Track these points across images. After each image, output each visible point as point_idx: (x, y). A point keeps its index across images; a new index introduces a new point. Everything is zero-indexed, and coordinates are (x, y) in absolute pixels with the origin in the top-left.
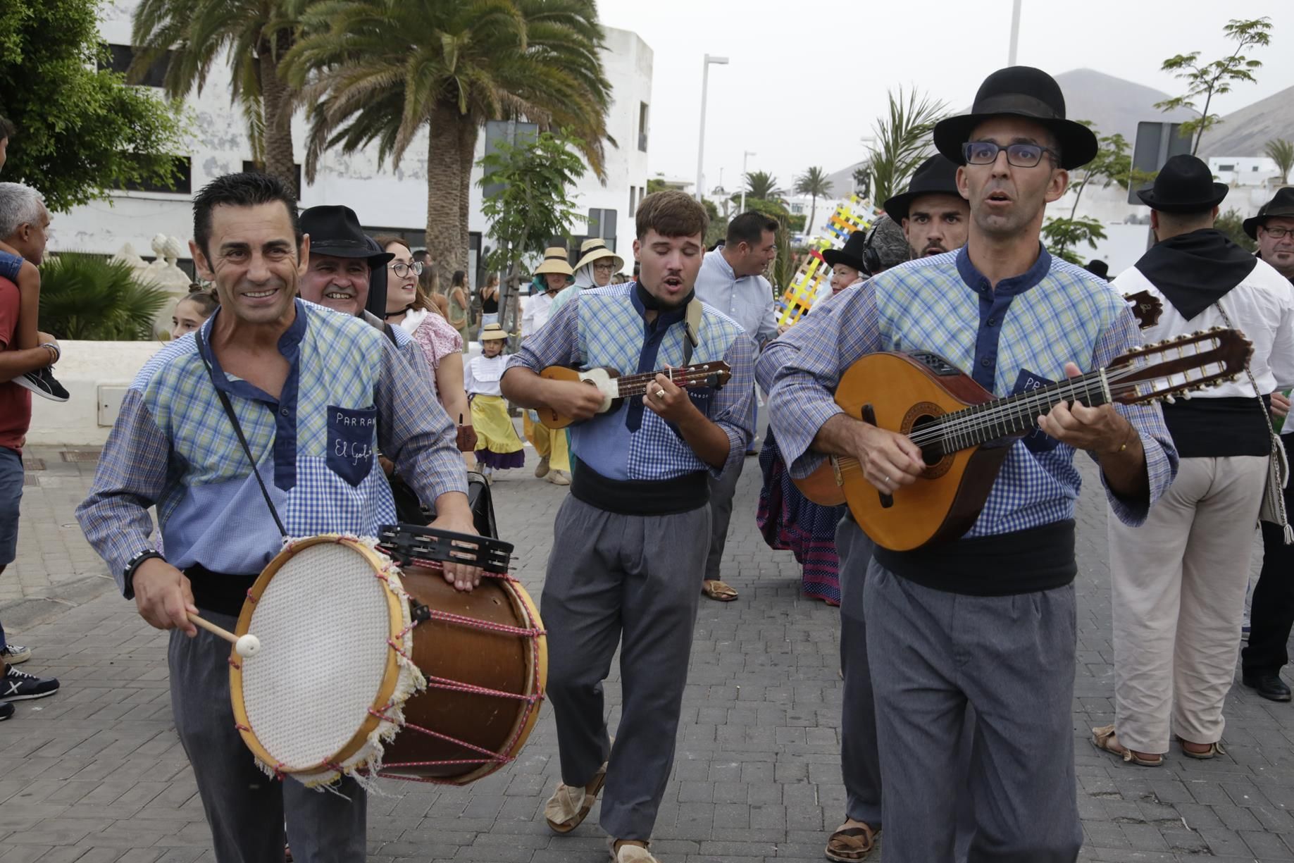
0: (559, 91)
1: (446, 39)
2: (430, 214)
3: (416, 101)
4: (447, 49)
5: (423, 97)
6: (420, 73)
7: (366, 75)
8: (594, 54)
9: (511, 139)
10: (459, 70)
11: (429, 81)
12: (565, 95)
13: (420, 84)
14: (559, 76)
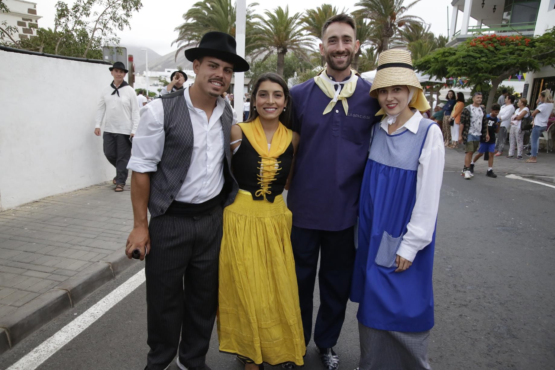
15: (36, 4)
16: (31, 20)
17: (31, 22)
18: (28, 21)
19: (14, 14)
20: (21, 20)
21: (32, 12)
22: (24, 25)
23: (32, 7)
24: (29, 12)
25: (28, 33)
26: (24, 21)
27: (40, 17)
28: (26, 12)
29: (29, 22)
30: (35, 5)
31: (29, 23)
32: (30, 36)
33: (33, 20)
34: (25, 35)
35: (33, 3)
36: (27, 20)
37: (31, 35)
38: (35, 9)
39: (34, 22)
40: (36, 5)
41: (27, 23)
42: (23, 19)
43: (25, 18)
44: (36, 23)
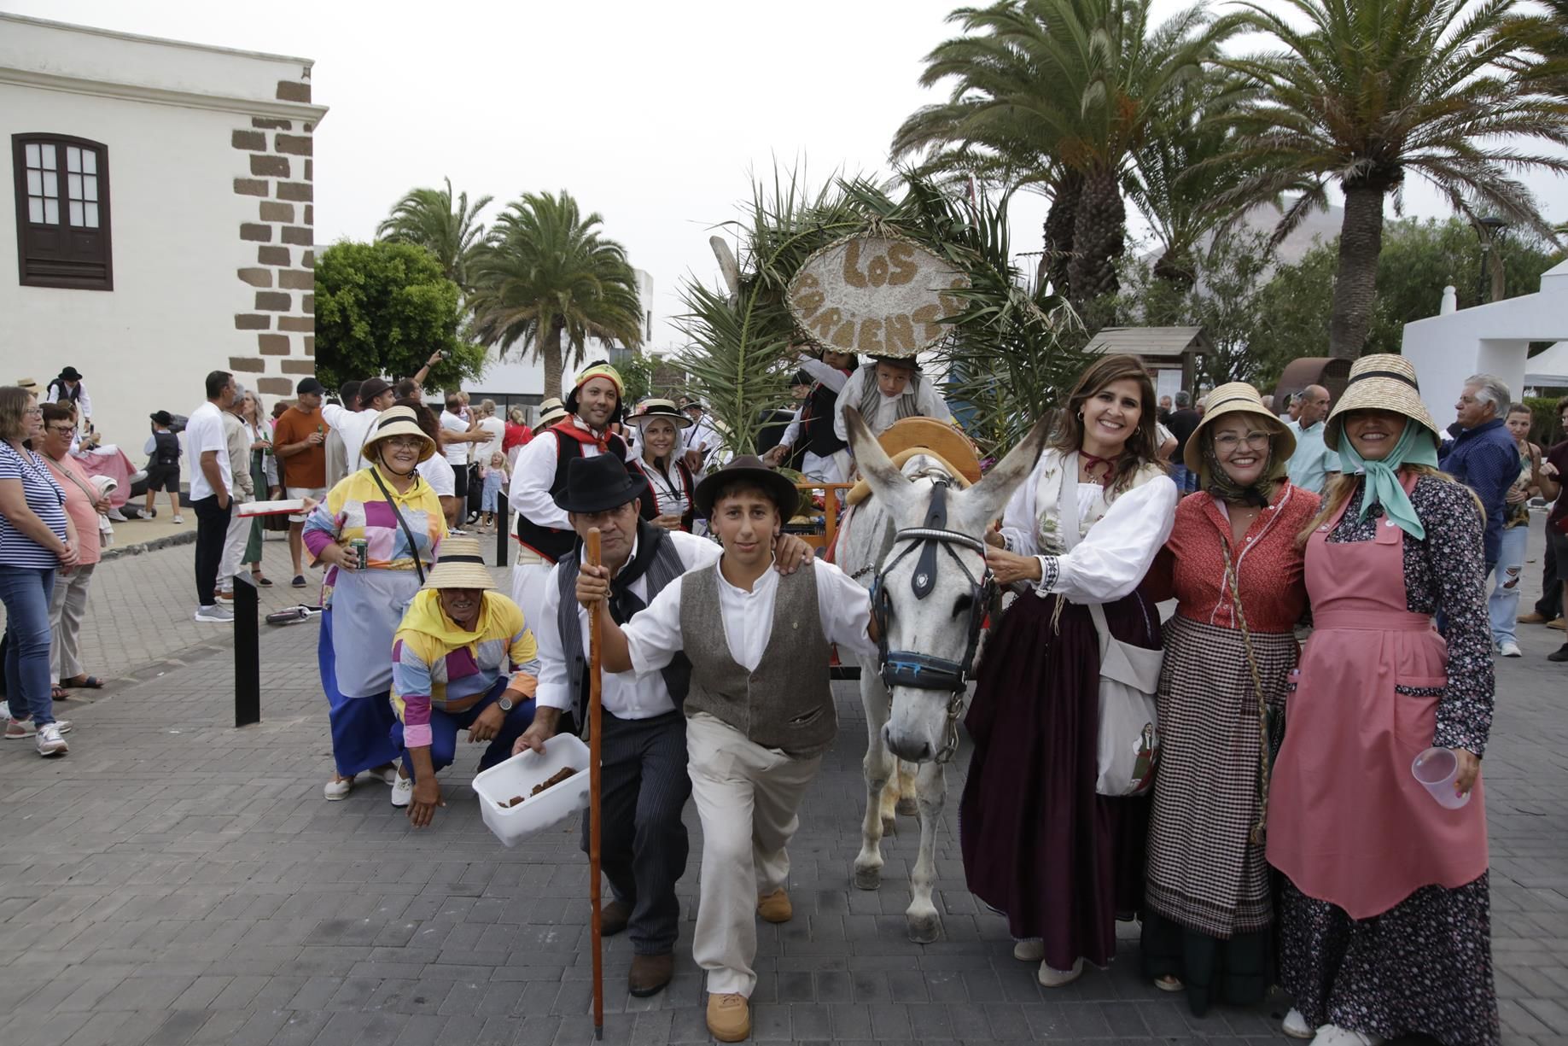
0: (618, 319)
1: (560, 295)
2: (546, 386)
3: (545, 327)
4: (561, 300)
5: (548, 325)
6: (546, 312)
7: (515, 314)
8: (636, 299)
9: (621, 357)
10: (568, 312)
11: (550, 316)
12: (622, 322)
13: (546, 317)
14: (617, 310)
15: (311, 63)
16: (287, 125)
17: (286, 132)
18: (275, 128)
19: (220, 103)
20: (246, 125)
21: (296, 92)
22: (257, 142)
23: (294, 75)
24: (280, 95)
25: (271, 175)
26: (259, 130)
27: (323, 111)
28: (269, 94)
29: (279, 130)
30: (307, 67)
31: (278, 136)
32: (279, 184)
33: (293, 124)
34: (260, 182)
35: (297, 61)
36: (271, 124)
37: (283, 180)
38: (305, 81)
39: (297, 131)
40: (313, 70)
41: (270, 135)
42: (257, 122)
43: (263, 116)
44: (307, 135)
